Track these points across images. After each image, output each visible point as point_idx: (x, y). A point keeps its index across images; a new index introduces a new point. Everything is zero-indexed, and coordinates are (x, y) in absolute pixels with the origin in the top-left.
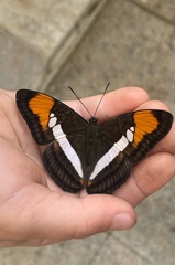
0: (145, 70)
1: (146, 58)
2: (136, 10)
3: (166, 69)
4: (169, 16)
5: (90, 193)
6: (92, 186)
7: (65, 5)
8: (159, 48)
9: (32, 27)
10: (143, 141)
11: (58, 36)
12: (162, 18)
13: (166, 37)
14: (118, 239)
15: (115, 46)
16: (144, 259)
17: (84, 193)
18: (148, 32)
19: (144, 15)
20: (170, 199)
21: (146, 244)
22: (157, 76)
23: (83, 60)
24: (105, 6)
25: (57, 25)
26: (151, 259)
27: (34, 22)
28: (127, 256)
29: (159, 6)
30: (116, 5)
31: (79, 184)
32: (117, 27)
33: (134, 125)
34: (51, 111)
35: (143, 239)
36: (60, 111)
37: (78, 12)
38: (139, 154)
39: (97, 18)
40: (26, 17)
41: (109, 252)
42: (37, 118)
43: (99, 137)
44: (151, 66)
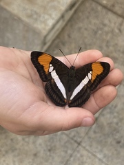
0: (104, 44)
1: (104, 37)
2: (99, 8)
3: (116, 44)
4: (120, 12)
5: (70, 106)
6: (71, 103)
7: (56, 3)
8: (112, 31)
9: (35, 16)
10: (96, 79)
11: (51, 23)
12: (115, 13)
13: (117, 24)
14: (84, 148)
15: (86, 29)
16: (100, 160)
17: (67, 107)
18: (106, 22)
19: (104, 11)
20: (117, 124)
21: (101, 151)
22: (111, 48)
23: (66, 37)
24: (80, 5)
25: (50, 15)
26: (104, 160)
27: (36, 13)
28: (90, 158)
29: (113, 6)
30: (87, 4)
31: (64, 102)
32: (88, 18)
33: (92, 70)
34: (50, 63)
35: (99, 148)
36: (55, 63)
37: (63, 8)
38: (94, 86)
39: (75, 12)
40: (32, 10)
41: (79, 155)
42: (42, 67)
43: (75, 77)
44: (108, 42)
